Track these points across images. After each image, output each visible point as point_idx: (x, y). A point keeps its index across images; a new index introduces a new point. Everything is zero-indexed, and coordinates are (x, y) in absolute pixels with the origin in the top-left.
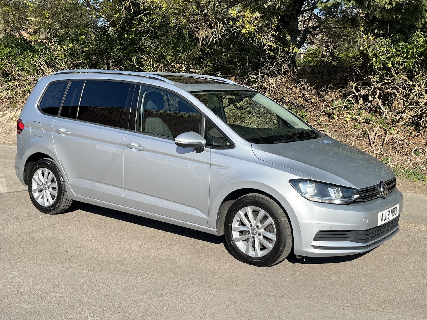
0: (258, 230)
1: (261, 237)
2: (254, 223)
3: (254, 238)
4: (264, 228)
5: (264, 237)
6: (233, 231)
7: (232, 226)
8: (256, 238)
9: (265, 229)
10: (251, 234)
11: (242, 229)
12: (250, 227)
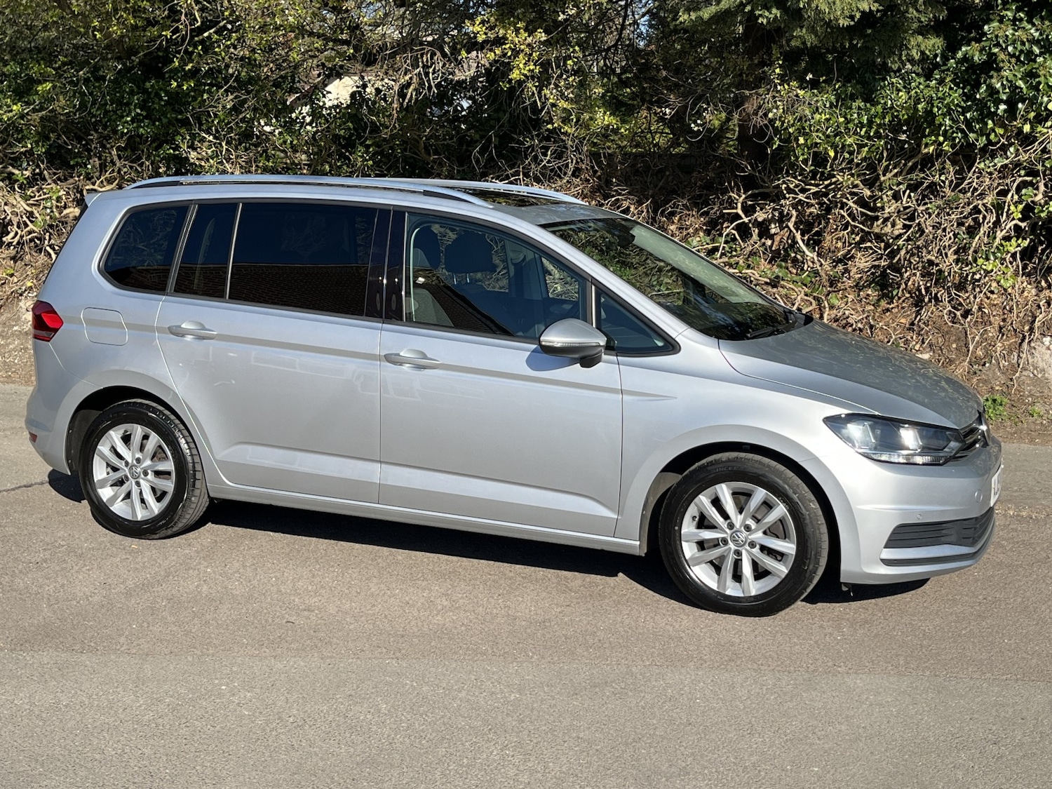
0: (750, 535)
1: (756, 550)
2: (737, 519)
3: (738, 553)
4: (763, 530)
5: (763, 549)
6: (686, 541)
7: (682, 532)
8: (744, 553)
9: (765, 533)
10: (732, 546)
11: (707, 535)
12: (728, 530)
